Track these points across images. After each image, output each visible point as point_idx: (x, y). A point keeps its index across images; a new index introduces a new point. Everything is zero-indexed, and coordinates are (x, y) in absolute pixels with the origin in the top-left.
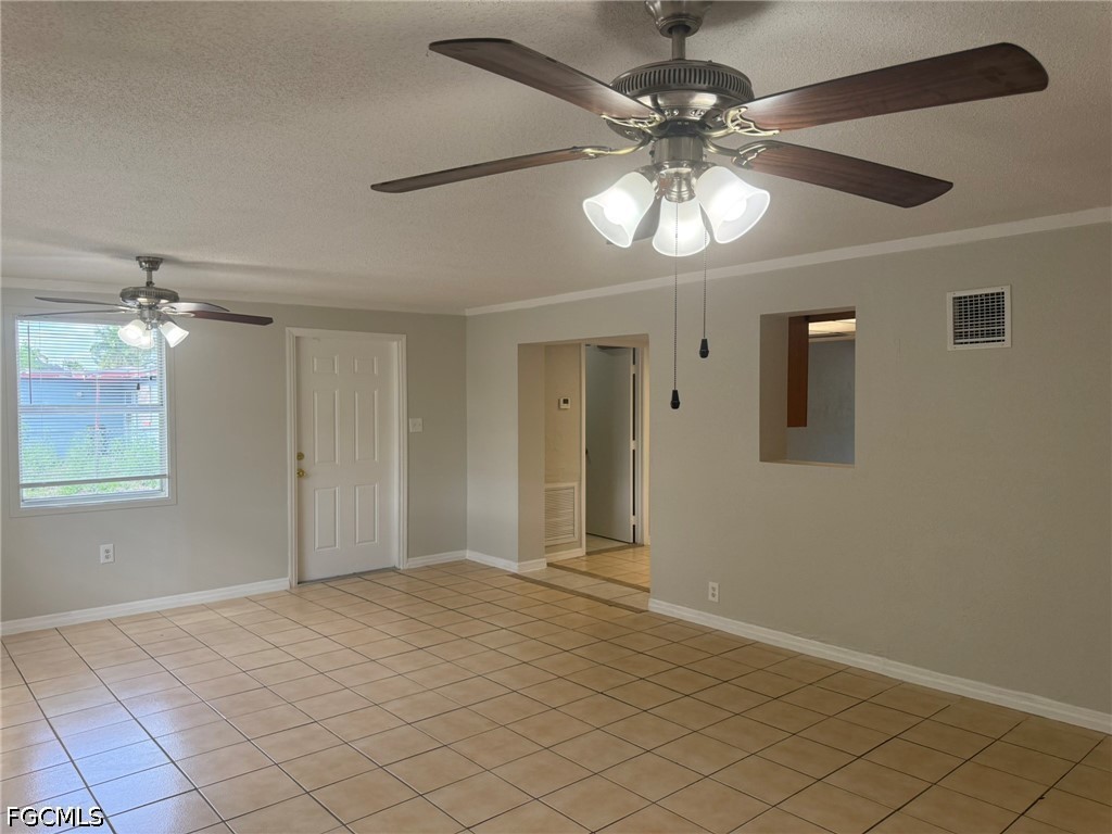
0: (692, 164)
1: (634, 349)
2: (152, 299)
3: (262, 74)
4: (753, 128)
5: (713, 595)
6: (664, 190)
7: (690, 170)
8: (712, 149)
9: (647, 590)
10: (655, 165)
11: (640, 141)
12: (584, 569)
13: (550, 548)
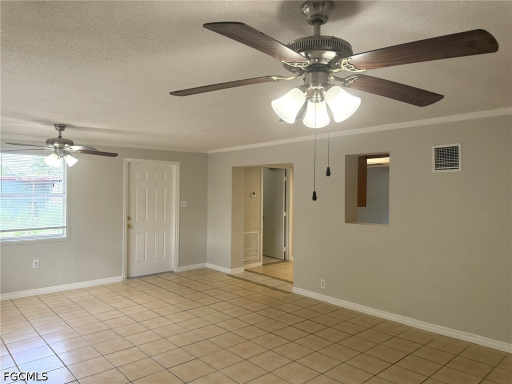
0: (323, 85)
1: (285, 170)
2: (61, 144)
3: (118, 39)
4: (353, 68)
5: (323, 286)
6: (309, 97)
7: (322, 87)
8: (332, 78)
9: (292, 283)
10: (306, 85)
11: (298, 74)
12: (262, 272)
13: (246, 262)
